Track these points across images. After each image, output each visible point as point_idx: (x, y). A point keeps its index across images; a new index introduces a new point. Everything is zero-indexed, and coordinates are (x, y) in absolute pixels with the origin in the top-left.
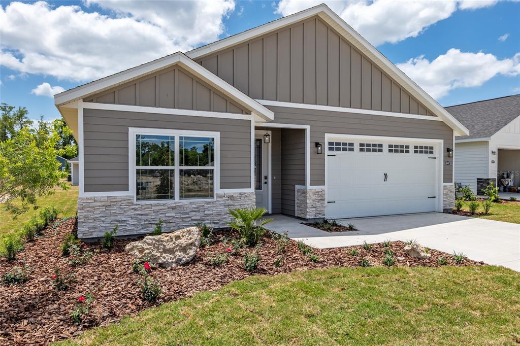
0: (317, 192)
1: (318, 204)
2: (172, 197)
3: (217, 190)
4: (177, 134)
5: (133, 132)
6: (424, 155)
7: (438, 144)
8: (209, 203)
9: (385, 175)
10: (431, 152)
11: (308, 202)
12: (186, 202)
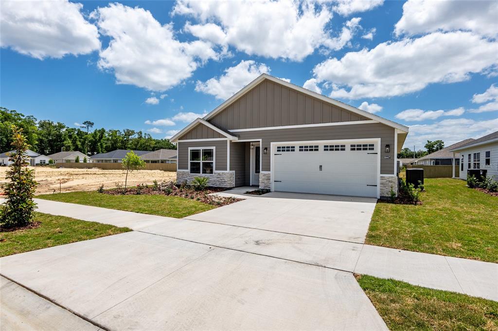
0: (265, 175)
1: (266, 182)
2: (200, 173)
3: (214, 171)
4: (201, 148)
5: (190, 149)
6: (362, 151)
7: (377, 142)
8: (211, 176)
9: (321, 167)
10: (373, 149)
11: (260, 180)
12: (204, 175)
